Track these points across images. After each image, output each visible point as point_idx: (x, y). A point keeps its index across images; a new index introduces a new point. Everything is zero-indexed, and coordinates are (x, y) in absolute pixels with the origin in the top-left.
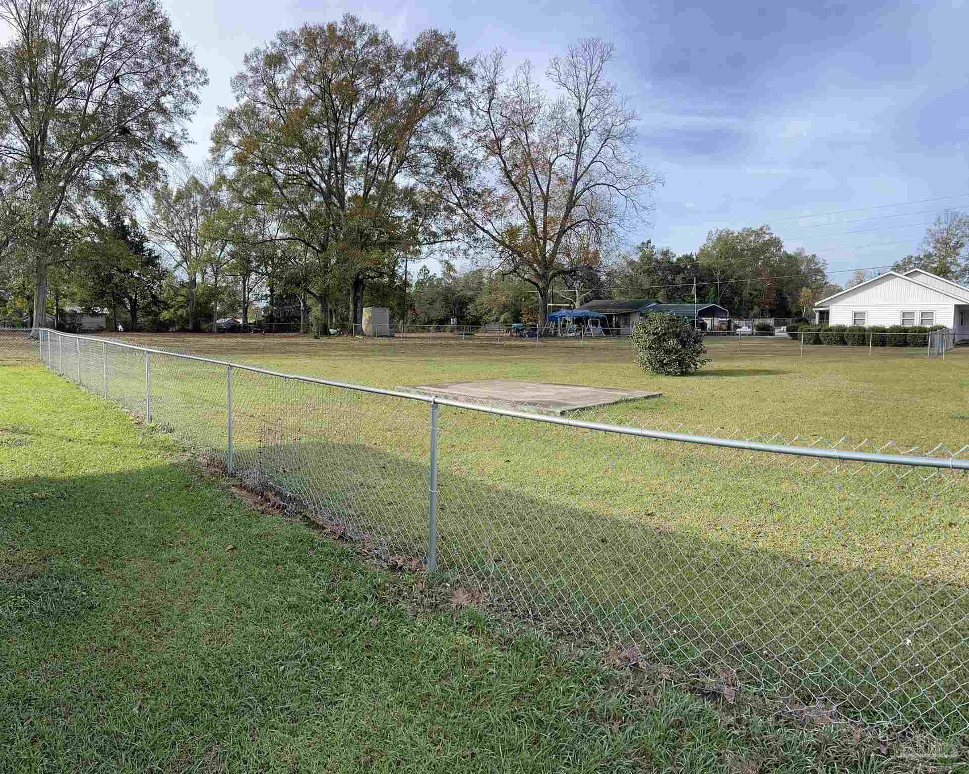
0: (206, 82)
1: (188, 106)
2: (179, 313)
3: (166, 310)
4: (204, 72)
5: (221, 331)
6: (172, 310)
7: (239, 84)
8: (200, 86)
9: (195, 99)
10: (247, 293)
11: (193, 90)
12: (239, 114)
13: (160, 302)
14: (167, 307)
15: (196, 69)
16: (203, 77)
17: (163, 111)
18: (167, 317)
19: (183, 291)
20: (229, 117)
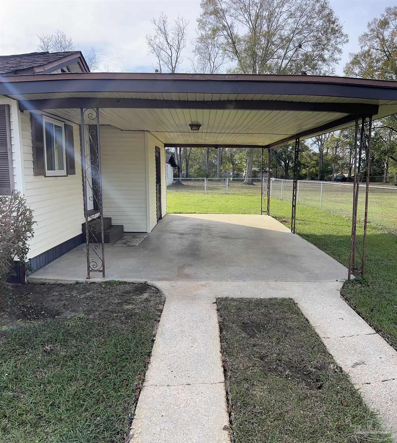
0: (347, 41)
1: (337, 56)
2: (311, 170)
3: (304, 168)
4: (346, 36)
5: (337, 180)
6: (307, 169)
7: (363, 40)
8: (344, 44)
9: (340, 51)
10: (352, 159)
11: (339, 46)
12: (361, 56)
13: (302, 164)
14: (305, 167)
15: (342, 34)
16: (346, 39)
17: (324, 60)
18: (304, 173)
19: (315, 158)
20: (355, 59)
